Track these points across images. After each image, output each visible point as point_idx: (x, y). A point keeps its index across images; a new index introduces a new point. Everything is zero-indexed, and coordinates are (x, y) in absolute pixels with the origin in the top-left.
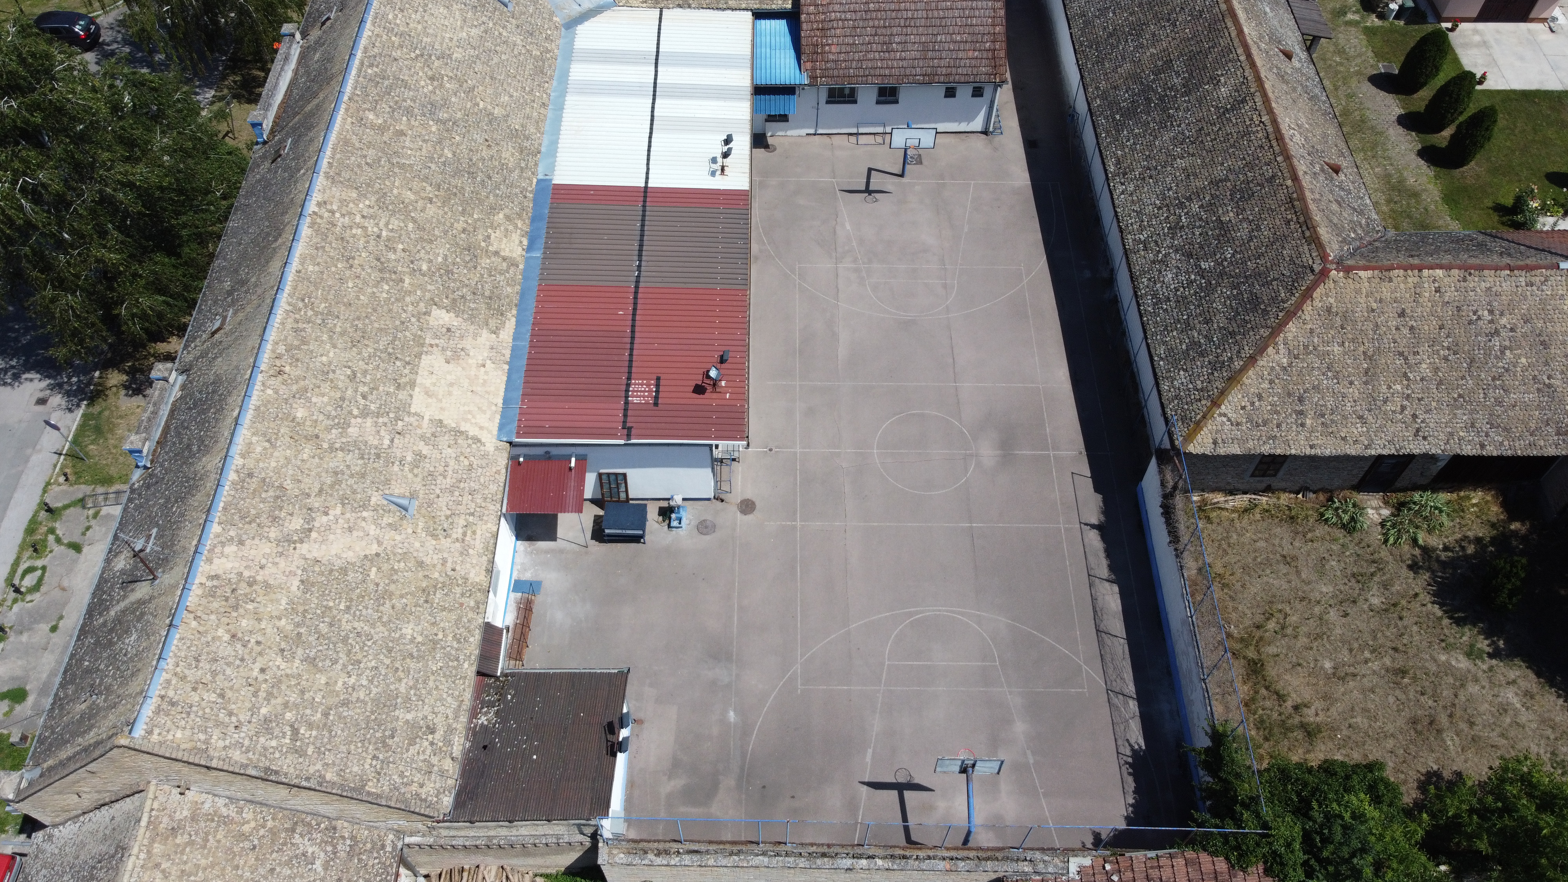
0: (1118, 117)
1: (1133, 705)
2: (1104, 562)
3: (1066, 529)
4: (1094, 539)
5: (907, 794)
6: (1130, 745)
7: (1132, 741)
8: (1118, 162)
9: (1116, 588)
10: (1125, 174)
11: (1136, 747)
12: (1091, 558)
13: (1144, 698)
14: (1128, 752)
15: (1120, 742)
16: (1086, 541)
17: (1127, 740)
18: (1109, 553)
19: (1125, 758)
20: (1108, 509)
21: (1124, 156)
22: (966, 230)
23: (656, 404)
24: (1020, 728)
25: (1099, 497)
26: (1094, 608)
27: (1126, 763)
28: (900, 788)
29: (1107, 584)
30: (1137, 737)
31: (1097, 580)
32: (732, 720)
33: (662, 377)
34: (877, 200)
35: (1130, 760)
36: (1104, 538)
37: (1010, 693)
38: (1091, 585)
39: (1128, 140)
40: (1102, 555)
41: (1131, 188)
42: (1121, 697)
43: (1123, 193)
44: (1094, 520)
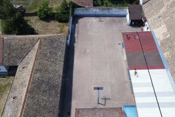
1: (76, 27)
2: (76, 39)
3: (79, 42)
4: (76, 41)
5: (100, 20)
9: (75, 36)
10: (59, 75)
13: (75, 27)
18: (75, 40)
20: (73, 44)
21: (58, 79)
22: (86, 89)
23: (135, 36)
24: (88, 25)
25: (74, 45)
27: (78, 23)
28: (101, 21)
30: (77, 25)
32: (118, 25)
33: (135, 39)
36: (75, 41)
37: (89, 28)
38: (78, 36)
41: (59, 72)
43: (61, 72)
44: (76, 43)
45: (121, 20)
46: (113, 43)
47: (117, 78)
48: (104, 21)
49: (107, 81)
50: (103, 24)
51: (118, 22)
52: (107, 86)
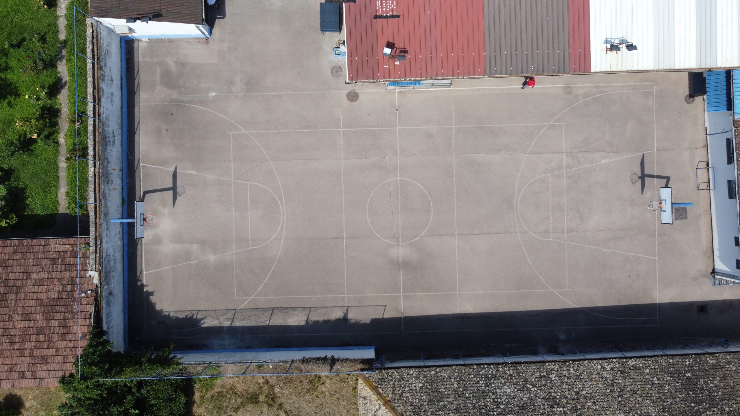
0: (689, 375)
1: (227, 324)
2: (321, 319)
3: (343, 298)
4: (337, 314)
5: (171, 192)
6: (203, 319)
7: (205, 320)
8: (636, 368)
9: (303, 323)
10: (622, 372)
11: (202, 322)
12: (323, 311)
13: (232, 331)
14: (199, 317)
15: (204, 313)
16: (336, 309)
17: (206, 317)
18: (326, 322)
19: (196, 314)
20: (359, 326)
21: (643, 374)
22: (604, 250)
23: (376, 17)
24: (212, 258)
25: (368, 321)
26: (289, 308)
27: (193, 315)
28: (174, 189)
29: (305, 318)
30: (208, 323)
31: (307, 312)
32: (210, 95)
33: (400, 20)
34: (633, 183)
35: (195, 317)
36: (338, 320)
37: (232, 254)
38: (304, 308)
39: (658, 379)
40: (326, 318)
41: (605, 374)
42: (232, 317)
44: (350, 316)
45: (158, 70)
46: (343, 127)
47: (551, 123)
48: (173, 169)
49: (564, 165)
50: (195, 173)
51: (177, 90)
52: (587, 166)
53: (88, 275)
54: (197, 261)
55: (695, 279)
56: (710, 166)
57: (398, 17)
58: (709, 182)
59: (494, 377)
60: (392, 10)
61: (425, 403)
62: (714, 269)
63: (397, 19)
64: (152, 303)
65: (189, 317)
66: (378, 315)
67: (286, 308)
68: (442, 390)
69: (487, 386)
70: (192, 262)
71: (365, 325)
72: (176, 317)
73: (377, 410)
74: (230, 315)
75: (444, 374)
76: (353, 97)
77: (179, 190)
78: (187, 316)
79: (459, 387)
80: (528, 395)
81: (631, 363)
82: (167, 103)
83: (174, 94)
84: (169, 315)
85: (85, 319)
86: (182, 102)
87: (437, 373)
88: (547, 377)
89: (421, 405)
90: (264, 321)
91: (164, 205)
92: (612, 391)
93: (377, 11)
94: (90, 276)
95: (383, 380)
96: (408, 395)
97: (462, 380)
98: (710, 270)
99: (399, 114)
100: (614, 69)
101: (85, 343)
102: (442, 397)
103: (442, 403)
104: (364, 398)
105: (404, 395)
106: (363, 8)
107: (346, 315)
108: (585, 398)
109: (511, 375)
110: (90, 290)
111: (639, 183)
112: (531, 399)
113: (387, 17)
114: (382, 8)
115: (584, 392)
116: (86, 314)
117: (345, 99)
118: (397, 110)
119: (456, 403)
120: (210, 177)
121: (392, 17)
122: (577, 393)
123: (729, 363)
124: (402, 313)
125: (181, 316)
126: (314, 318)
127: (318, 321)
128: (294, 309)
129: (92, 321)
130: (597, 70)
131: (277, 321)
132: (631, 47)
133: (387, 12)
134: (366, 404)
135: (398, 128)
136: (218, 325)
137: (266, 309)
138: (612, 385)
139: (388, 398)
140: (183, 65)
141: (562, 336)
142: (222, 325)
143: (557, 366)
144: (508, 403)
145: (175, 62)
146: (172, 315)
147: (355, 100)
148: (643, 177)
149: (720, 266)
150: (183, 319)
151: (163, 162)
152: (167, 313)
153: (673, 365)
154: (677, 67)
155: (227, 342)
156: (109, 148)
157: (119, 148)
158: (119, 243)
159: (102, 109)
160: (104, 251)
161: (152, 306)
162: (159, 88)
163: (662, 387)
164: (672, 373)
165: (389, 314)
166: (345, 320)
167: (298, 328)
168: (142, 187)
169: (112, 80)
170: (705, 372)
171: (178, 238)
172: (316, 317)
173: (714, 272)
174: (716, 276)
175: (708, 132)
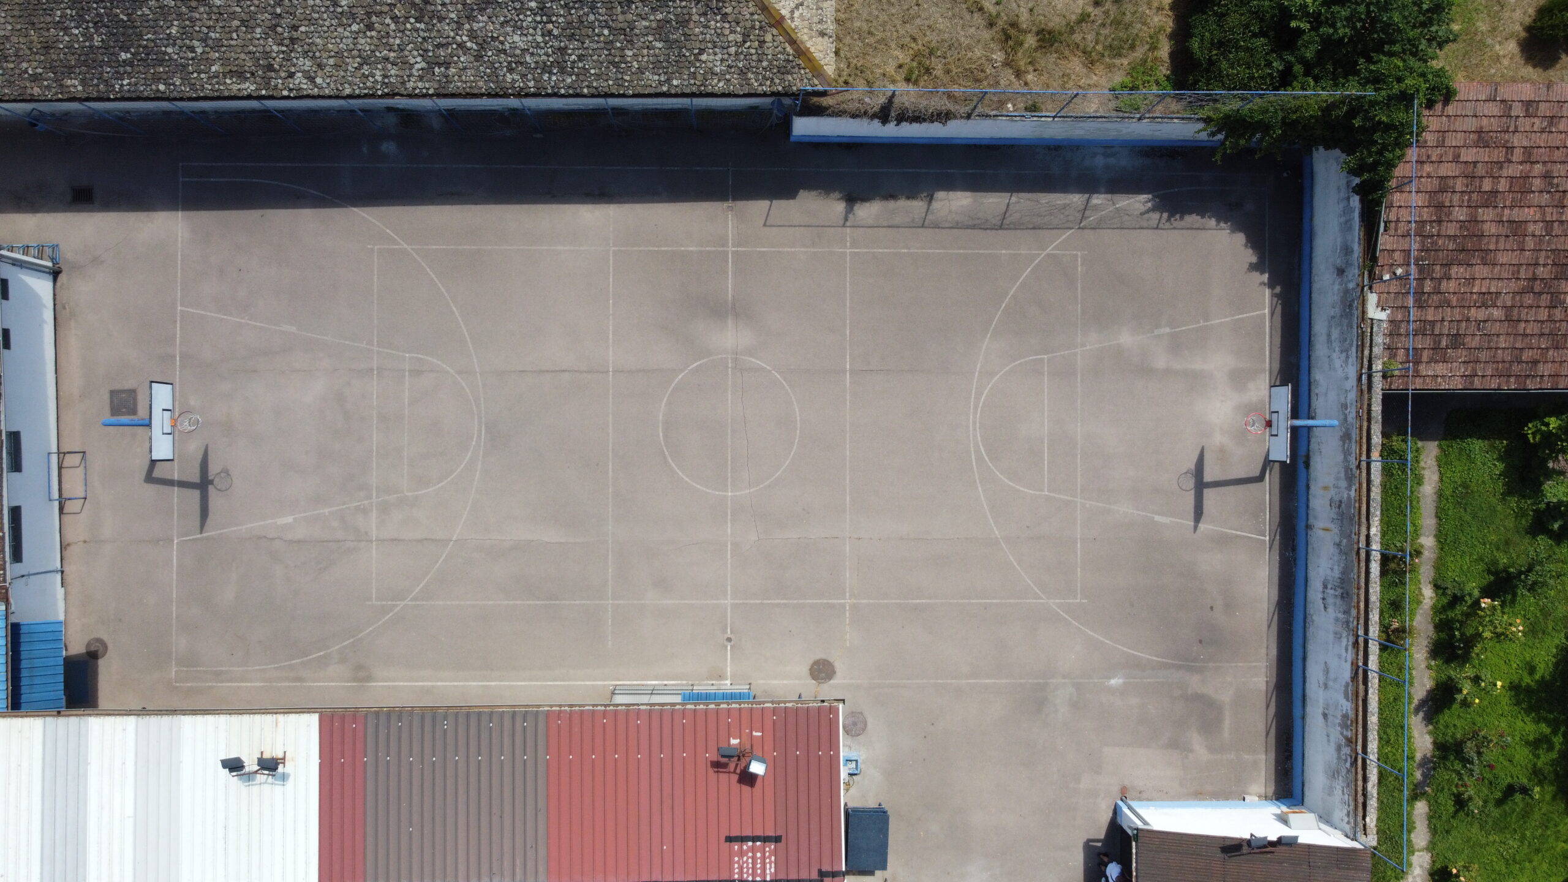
0: (124, 56)
1: (1098, 200)
2: (902, 203)
3: (853, 246)
4: (867, 211)
5: (1208, 477)
6: (1148, 211)
7: (1143, 208)
8: (240, 75)
9: (940, 195)
10: (270, 68)
11: (1150, 205)
12: (897, 220)
13: (1088, 183)
14: (1155, 216)
15: (1145, 224)
16: (870, 222)
17: (1142, 214)
18: (892, 196)
19: (1163, 221)
20: (823, 184)
21: (225, 61)
22: (293, 329)
23: (777, 839)
24: (1127, 338)
25: (803, 194)
26: (968, 227)
27: (1169, 220)
28: (1201, 485)
29: (935, 205)
30: (1139, 202)
31: (930, 217)
32: (1121, 681)
33: (725, 833)
34: (227, 472)
35: (1165, 215)
36: (865, 199)
37: (1083, 345)
38: (937, 226)
39: (192, 49)
40: (891, 204)
41: (305, 63)
42: (1087, 213)
43: (312, 79)
44: (840, 207)
45: (1226, 733)
46: (843, 606)
47: (402, 603)
48: (1202, 526)
49: (374, 515)
50: (1157, 518)
51: (1190, 691)
52: (326, 511)
53: (1388, 312)
54: (1156, 332)
55: (96, 261)
56: (56, 504)
57: (730, 839)
58: (60, 468)
59: (546, 68)
60: (742, 853)
61: (696, 18)
62: (55, 281)
63: (734, 834)
64: (1252, 248)
65: (1178, 216)
66: (781, 207)
67: (973, 227)
68: (659, 45)
69: (563, 50)
70: (1168, 330)
71: (810, 186)
72: (1203, 217)
73: (797, 7)
74: (1092, 218)
75: (652, 79)
76: (822, 670)
77: (1191, 483)
78: (1182, 218)
79: (622, 49)
80: (476, 26)
81: (249, 87)
82: (1211, 665)
83: (1194, 683)
84: (1218, 222)
85: (1398, 221)
86: (1179, 667)
87: (668, 81)
88: (432, 64)
89: (705, 14)
90: (1022, 203)
91: (1222, 450)
92: (295, 28)
93: (775, 853)
94: (1383, 309)
95: (783, 71)
96: (731, 38)
97: (616, 65)
98: (62, 278)
99: (724, 631)
100: (269, 718)
101: (1399, 171)
102: (660, 30)
103: (659, 17)
104: (822, 34)
105: (739, 38)
106: (804, 859)
107: (849, 210)
108: (353, 16)
109: (511, 70)
110: (1385, 281)
111: (214, 469)
112: (470, 18)
113: (754, 839)
114: (763, 858)
115: (355, 27)
116: (1396, 230)
117: (838, 666)
118: (729, 640)
119: (629, 17)
120: (1125, 509)
121: (743, 839)
122: (370, 27)
123: (35, 78)
124: (731, 209)
125: (1192, 219)
126: (916, 206)
127: (908, 198)
128: (957, 226)
129: (1383, 216)
130: (305, 717)
131: (993, 202)
132: (234, 766)
133: (753, 850)
134: (821, 22)
135: (729, 601)
136: (1117, 197)
137: (1016, 227)
138: (293, 40)
139: (775, 31)
140: (1176, 745)
141: (389, 147)
142: (1109, 196)
143: (410, 85)
144: (520, 11)
145: (1191, 751)
146: (1213, 222)
147: (817, 663)
148: (203, 484)
149: (42, 287)
150: (1190, 213)
151: (1222, 541)
152: (1222, 225)
153: (157, 79)
154: (132, 720)
155: (1100, 161)
156: (1337, 573)
157: (1312, 574)
158: (1318, 376)
159: (1350, 656)
160: (1353, 359)
161: (1255, 241)
162: (1225, 697)
163: (184, 32)
164: (161, 62)
165: (759, 207)
166: (852, 199)
167: (950, 184)
168: (1267, 492)
169: (1325, 716)
170: (88, 60)
171: (1196, 382)
172: (911, 208)
173: (55, 274)
174: (50, 264)
175: (59, 577)
